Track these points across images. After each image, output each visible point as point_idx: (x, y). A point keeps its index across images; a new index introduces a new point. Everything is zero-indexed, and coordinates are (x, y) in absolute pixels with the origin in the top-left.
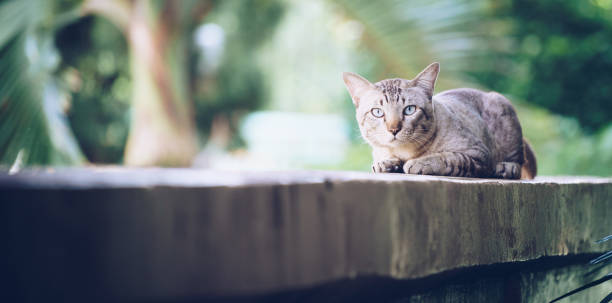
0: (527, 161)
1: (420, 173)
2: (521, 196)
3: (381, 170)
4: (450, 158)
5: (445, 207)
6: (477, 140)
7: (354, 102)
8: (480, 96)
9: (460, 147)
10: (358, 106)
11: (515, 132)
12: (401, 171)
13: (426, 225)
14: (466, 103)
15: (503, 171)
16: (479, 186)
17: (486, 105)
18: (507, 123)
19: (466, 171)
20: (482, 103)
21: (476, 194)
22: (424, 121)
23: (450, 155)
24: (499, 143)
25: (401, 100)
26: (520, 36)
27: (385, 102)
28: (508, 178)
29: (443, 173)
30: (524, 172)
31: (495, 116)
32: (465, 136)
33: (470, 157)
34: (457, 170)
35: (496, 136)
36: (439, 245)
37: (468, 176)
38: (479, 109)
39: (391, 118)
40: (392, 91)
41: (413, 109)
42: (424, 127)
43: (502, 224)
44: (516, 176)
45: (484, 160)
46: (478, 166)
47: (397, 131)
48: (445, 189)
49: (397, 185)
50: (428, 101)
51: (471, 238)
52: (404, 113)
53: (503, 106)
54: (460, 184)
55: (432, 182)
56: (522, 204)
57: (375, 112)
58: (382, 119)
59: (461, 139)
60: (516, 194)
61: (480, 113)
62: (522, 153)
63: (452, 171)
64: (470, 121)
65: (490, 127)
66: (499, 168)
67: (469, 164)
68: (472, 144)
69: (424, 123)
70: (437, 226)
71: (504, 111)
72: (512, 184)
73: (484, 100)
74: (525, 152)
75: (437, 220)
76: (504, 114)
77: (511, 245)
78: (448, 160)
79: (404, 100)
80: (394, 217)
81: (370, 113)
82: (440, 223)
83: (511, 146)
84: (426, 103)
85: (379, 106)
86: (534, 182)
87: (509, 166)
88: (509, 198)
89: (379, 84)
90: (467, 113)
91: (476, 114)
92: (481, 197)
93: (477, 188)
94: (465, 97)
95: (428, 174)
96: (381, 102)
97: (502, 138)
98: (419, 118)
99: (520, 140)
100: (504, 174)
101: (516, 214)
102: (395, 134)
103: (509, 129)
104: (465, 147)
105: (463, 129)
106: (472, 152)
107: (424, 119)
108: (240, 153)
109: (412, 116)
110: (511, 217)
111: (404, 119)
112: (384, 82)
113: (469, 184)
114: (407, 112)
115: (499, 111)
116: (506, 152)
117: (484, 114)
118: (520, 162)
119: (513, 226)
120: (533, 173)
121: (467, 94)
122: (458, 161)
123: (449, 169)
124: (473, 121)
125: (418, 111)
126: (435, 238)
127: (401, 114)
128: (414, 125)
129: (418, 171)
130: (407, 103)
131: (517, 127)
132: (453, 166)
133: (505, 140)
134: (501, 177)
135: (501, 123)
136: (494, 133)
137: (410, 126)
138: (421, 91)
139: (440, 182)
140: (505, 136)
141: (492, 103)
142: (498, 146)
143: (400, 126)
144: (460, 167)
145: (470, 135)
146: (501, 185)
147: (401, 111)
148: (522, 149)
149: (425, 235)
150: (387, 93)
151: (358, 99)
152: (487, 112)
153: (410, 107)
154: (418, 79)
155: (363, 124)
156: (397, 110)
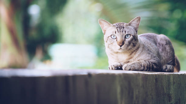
0: (176, 64)
1: (130, 70)
2: (174, 79)
3: (112, 69)
4: (143, 63)
5: (141, 85)
6: (155, 55)
7: (103, 32)
8: (156, 36)
9: (147, 58)
10: (105, 34)
11: (171, 52)
12: (121, 69)
13: (133, 93)
14: (149, 40)
15: (166, 69)
16: (156, 75)
17: (159, 40)
18: (168, 48)
19: (150, 69)
20: (157, 39)
21: (154, 79)
22: (134, 42)
23: (143, 62)
24: (164, 57)
25: (124, 32)
26: (172, 10)
27: (117, 32)
28: (168, 72)
29: (140, 69)
30: (175, 69)
31: (163, 45)
32: (149, 54)
33: (152, 63)
34: (146, 68)
35: (163, 54)
36: (138, 101)
37: (151, 71)
38: (155, 42)
39: (119, 39)
40: (120, 28)
41: (129, 36)
42: (133, 44)
43: (165, 91)
44: (172, 71)
45: (158, 64)
46: (155, 67)
47: (122, 45)
48: (141, 77)
49: (120, 75)
50: (136, 33)
51: (152, 98)
52: (125, 38)
53: (166, 40)
54: (147, 74)
55: (135, 74)
56: (174, 83)
57: (112, 36)
58: (116, 39)
59: (147, 55)
60: (172, 78)
61: (156, 44)
62: (174, 61)
63: (144, 69)
64: (151, 47)
65: (160, 50)
66: (164, 67)
67: (151, 66)
68: (152, 57)
69: (133, 42)
70: (137, 93)
71: (167, 43)
72: (170, 74)
73: (157, 38)
74: (176, 61)
75: (137, 90)
76: (167, 44)
77: (170, 101)
78: (142, 64)
79: (125, 32)
80: (119, 90)
81: (110, 37)
82: (139, 92)
83: (169, 58)
84: (135, 34)
85: (115, 34)
86: (179, 73)
87: (169, 66)
88: (169, 80)
89: (115, 24)
90: (151, 44)
91: (154, 44)
92: (156, 80)
93: (155, 76)
94: (149, 37)
95: (133, 70)
96: (116, 32)
97: (166, 55)
98: (132, 40)
99: (173, 55)
100: (167, 70)
101: (172, 87)
102: (121, 46)
103: (169, 51)
104: (149, 58)
105: (149, 51)
106: (153, 61)
107: (134, 40)
108: (48, 62)
109: (129, 39)
110: (169, 89)
111: (125, 40)
112: (117, 24)
113: (151, 74)
114: (127, 37)
115: (164, 43)
116: (167, 61)
117: (157, 44)
118: (174, 65)
119: (171, 93)
120: (179, 69)
121: (150, 36)
122: (146, 64)
123: (142, 68)
124: (153, 47)
125: (131, 37)
126: (136, 98)
127: (124, 38)
128: (130, 43)
129: (129, 69)
130: (127, 33)
131: (172, 50)
132: (144, 67)
133: (167, 56)
134: (165, 71)
135: (165, 48)
136: (162, 53)
137: (128, 43)
138: (133, 28)
139: (139, 74)
140: (167, 54)
141: (161, 39)
142: (164, 58)
143: (123, 43)
144: (147, 67)
145: (151, 53)
146: (165, 75)
147: (124, 36)
148: (174, 59)
149: (132, 97)
150: (118, 29)
151: (105, 31)
152: (159, 44)
153: (128, 35)
154: (131, 23)
155: (107, 42)
156: (122, 36)
